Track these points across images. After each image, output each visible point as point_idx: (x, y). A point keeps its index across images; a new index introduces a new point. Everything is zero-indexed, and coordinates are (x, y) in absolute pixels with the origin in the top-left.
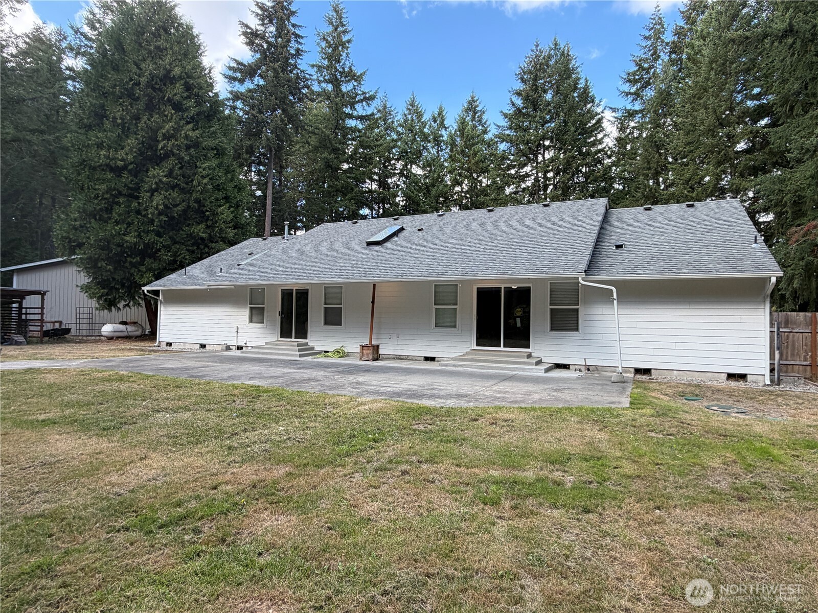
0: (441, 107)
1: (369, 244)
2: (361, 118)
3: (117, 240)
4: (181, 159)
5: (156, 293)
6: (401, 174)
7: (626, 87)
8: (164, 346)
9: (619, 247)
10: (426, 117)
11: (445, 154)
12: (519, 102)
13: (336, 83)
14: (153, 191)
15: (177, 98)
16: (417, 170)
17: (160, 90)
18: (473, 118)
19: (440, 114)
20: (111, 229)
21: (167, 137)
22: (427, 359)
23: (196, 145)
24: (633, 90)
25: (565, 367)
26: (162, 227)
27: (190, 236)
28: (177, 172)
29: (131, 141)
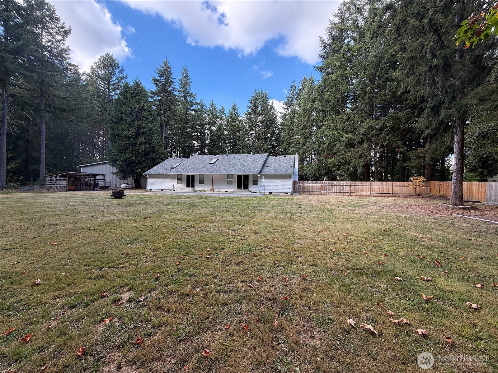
0: (223, 106)
1: (210, 164)
2: (195, 111)
3: (130, 159)
4: (147, 134)
5: (146, 175)
6: (209, 130)
7: (284, 106)
8: (149, 190)
9: (267, 167)
10: (218, 109)
11: (225, 123)
12: (250, 110)
13: (185, 97)
14: (140, 144)
15: (146, 115)
16: (214, 128)
17: (141, 113)
18: (234, 111)
19: (223, 109)
20: (128, 155)
21: (144, 128)
22: (225, 192)
23: (151, 129)
24: (286, 107)
25: (256, 192)
26: (143, 155)
27: (151, 157)
28: (147, 138)
29: (133, 129)
